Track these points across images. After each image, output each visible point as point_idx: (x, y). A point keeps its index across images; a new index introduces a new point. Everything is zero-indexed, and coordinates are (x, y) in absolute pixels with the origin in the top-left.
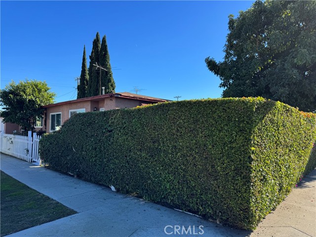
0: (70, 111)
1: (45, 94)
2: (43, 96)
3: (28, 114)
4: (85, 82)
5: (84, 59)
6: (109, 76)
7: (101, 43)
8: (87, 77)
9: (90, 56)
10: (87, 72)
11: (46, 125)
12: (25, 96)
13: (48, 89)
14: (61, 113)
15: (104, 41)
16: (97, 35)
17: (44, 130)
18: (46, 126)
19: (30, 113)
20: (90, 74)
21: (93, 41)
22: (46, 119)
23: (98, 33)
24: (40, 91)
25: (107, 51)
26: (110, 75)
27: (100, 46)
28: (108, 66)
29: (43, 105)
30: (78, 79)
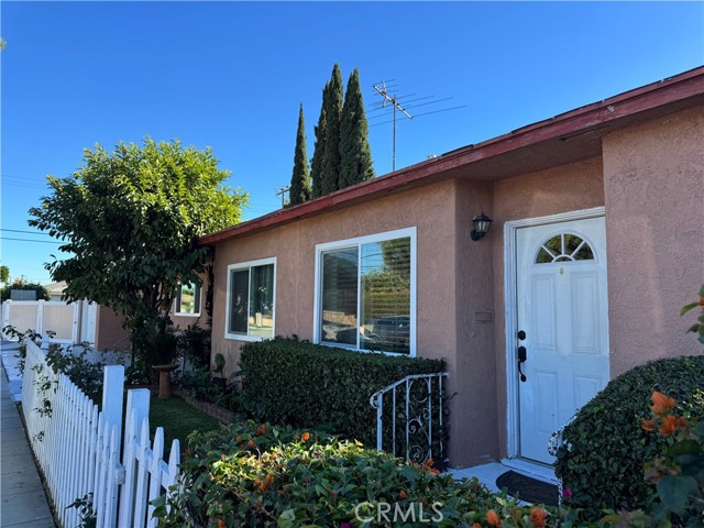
0: (321, 248)
1: (212, 193)
2: (203, 200)
3: (147, 269)
4: (303, 196)
5: (300, 139)
6: (366, 173)
7: (345, 90)
8: (309, 183)
9: (316, 129)
10: (308, 170)
11: (210, 310)
12: (133, 195)
13: (221, 177)
14: (272, 260)
15: (353, 84)
16: (334, 71)
17: (204, 326)
18: (210, 314)
19: (152, 265)
20: (315, 175)
21: (324, 88)
22: (211, 288)
23: (336, 66)
24: (191, 179)
25: (361, 111)
26: (370, 171)
27: (342, 99)
28: (363, 150)
29: (200, 231)
30: (283, 191)
